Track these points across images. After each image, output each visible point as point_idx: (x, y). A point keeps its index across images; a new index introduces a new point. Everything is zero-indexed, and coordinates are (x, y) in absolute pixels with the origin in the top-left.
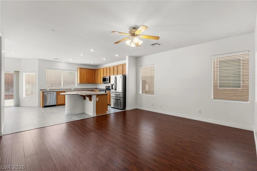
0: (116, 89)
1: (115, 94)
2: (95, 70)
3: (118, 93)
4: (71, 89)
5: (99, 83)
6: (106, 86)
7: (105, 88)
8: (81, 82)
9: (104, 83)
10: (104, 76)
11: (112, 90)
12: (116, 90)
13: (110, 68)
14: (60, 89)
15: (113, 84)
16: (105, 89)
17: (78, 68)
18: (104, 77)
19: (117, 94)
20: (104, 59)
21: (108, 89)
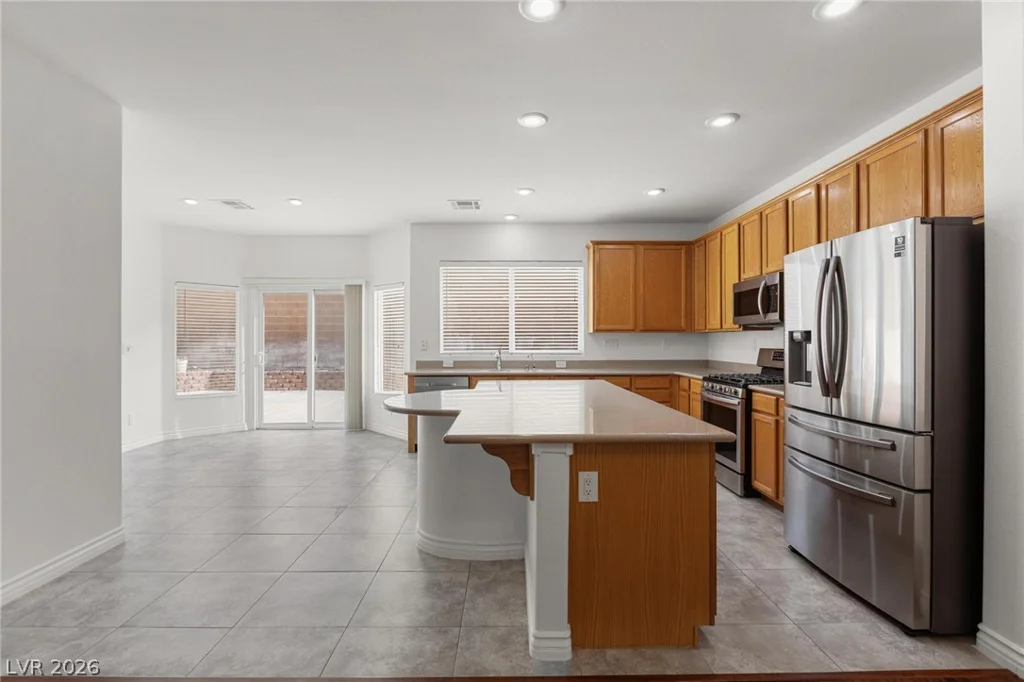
0: (838, 386)
1: (835, 440)
2: (689, 246)
3: (865, 434)
4: (552, 364)
5: (714, 331)
6: (762, 351)
7: (754, 361)
8: (605, 324)
9: (746, 328)
10: (743, 276)
11: (796, 393)
12: (831, 388)
13: (787, 202)
14: (496, 362)
15: (807, 335)
16: (759, 370)
17: (588, 247)
18: (747, 281)
19: (850, 443)
20: (723, 122)
21: (771, 372)
